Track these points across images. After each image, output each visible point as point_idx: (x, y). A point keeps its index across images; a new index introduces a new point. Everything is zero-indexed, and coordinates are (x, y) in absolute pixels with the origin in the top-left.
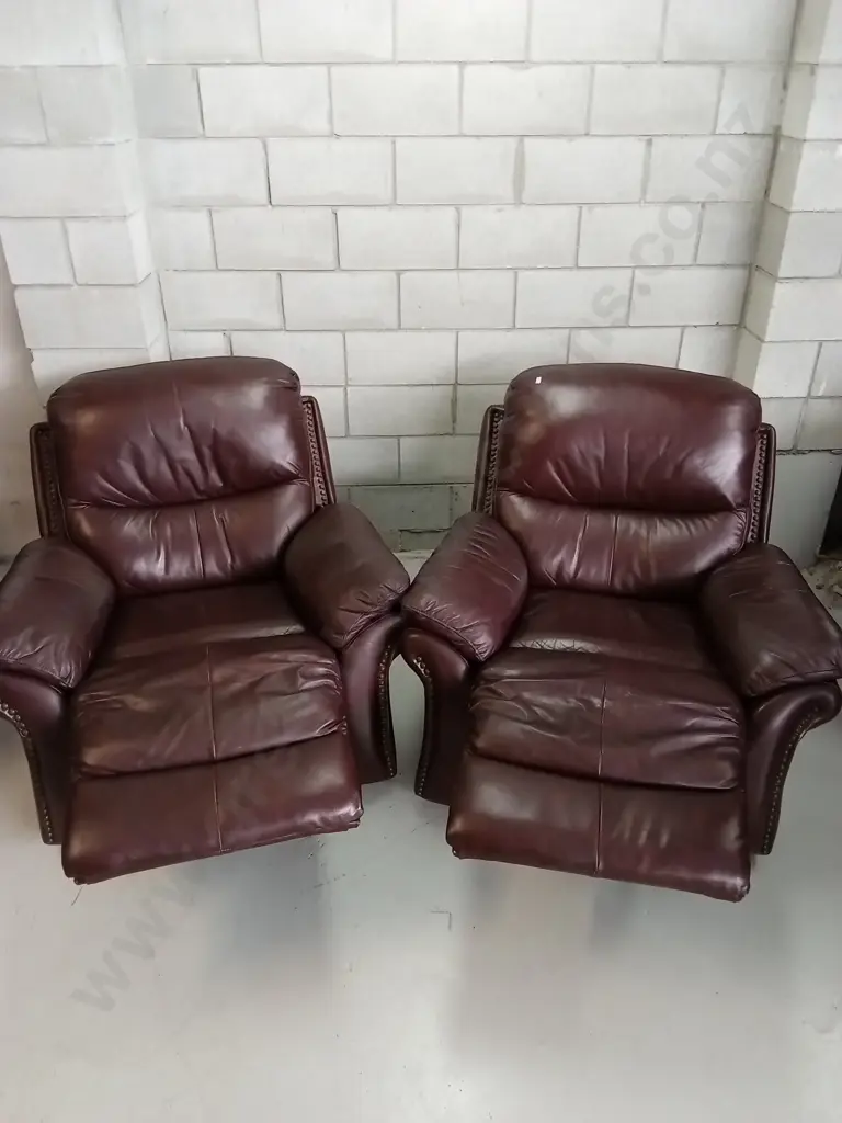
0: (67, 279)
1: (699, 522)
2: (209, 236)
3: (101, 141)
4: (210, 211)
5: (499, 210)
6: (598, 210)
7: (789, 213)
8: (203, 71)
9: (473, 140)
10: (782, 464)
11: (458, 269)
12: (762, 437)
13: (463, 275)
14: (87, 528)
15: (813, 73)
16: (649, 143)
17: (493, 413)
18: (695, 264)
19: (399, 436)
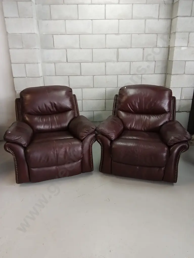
0: (25, 76)
1: (160, 116)
2: (54, 68)
3: (33, 48)
4: (55, 64)
5: (114, 63)
6: (134, 63)
7: (173, 61)
8: (54, 36)
9: (108, 49)
10: (177, 114)
11: (106, 75)
12: (173, 99)
13: (107, 76)
14: (27, 119)
15: (175, 34)
16: (144, 49)
17: (116, 95)
18: (154, 73)
19: (94, 111)
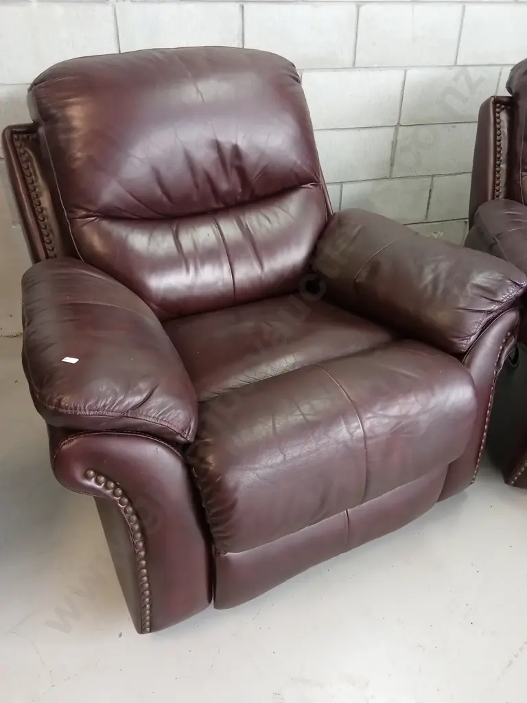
19: (341, 183)
